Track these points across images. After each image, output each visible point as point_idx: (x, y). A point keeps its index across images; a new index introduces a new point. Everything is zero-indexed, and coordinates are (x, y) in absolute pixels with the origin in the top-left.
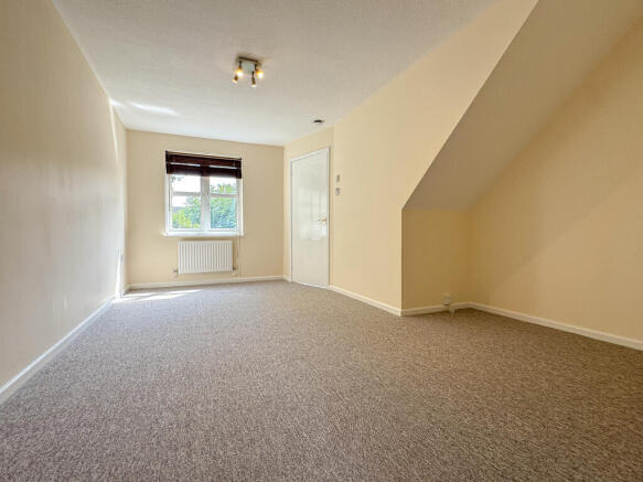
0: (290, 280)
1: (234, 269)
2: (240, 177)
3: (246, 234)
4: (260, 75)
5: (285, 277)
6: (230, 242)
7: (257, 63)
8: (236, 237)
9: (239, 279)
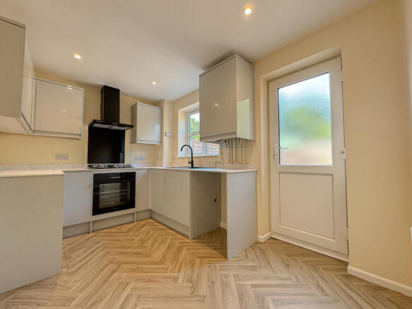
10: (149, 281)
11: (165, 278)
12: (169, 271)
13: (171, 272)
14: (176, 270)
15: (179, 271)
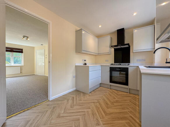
0: (36, 74)
1: (21, 73)
2: (23, 53)
3: (24, 65)
4: (28, 39)
5: (35, 74)
6: (20, 67)
7: (28, 37)
8: (21, 66)
9: (22, 75)
10: (93, 115)
11: (97, 119)
12: (102, 119)
13: (101, 120)
14: (104, 122)
15: (104, 124)
